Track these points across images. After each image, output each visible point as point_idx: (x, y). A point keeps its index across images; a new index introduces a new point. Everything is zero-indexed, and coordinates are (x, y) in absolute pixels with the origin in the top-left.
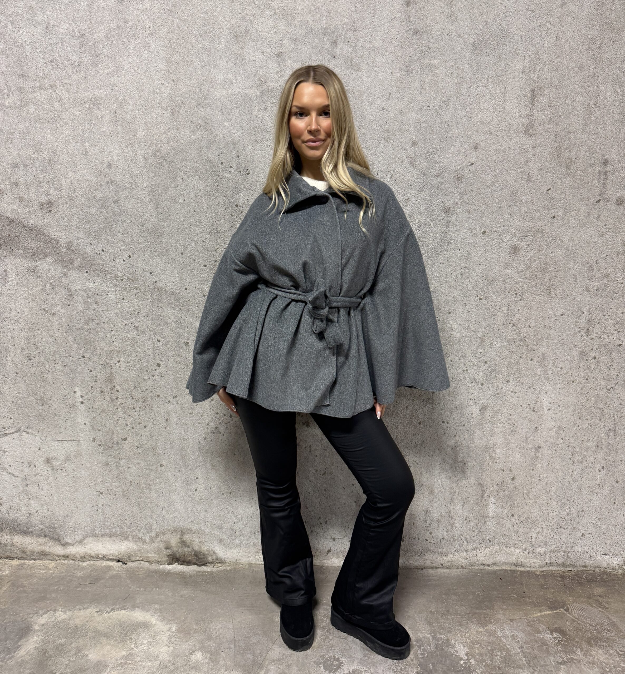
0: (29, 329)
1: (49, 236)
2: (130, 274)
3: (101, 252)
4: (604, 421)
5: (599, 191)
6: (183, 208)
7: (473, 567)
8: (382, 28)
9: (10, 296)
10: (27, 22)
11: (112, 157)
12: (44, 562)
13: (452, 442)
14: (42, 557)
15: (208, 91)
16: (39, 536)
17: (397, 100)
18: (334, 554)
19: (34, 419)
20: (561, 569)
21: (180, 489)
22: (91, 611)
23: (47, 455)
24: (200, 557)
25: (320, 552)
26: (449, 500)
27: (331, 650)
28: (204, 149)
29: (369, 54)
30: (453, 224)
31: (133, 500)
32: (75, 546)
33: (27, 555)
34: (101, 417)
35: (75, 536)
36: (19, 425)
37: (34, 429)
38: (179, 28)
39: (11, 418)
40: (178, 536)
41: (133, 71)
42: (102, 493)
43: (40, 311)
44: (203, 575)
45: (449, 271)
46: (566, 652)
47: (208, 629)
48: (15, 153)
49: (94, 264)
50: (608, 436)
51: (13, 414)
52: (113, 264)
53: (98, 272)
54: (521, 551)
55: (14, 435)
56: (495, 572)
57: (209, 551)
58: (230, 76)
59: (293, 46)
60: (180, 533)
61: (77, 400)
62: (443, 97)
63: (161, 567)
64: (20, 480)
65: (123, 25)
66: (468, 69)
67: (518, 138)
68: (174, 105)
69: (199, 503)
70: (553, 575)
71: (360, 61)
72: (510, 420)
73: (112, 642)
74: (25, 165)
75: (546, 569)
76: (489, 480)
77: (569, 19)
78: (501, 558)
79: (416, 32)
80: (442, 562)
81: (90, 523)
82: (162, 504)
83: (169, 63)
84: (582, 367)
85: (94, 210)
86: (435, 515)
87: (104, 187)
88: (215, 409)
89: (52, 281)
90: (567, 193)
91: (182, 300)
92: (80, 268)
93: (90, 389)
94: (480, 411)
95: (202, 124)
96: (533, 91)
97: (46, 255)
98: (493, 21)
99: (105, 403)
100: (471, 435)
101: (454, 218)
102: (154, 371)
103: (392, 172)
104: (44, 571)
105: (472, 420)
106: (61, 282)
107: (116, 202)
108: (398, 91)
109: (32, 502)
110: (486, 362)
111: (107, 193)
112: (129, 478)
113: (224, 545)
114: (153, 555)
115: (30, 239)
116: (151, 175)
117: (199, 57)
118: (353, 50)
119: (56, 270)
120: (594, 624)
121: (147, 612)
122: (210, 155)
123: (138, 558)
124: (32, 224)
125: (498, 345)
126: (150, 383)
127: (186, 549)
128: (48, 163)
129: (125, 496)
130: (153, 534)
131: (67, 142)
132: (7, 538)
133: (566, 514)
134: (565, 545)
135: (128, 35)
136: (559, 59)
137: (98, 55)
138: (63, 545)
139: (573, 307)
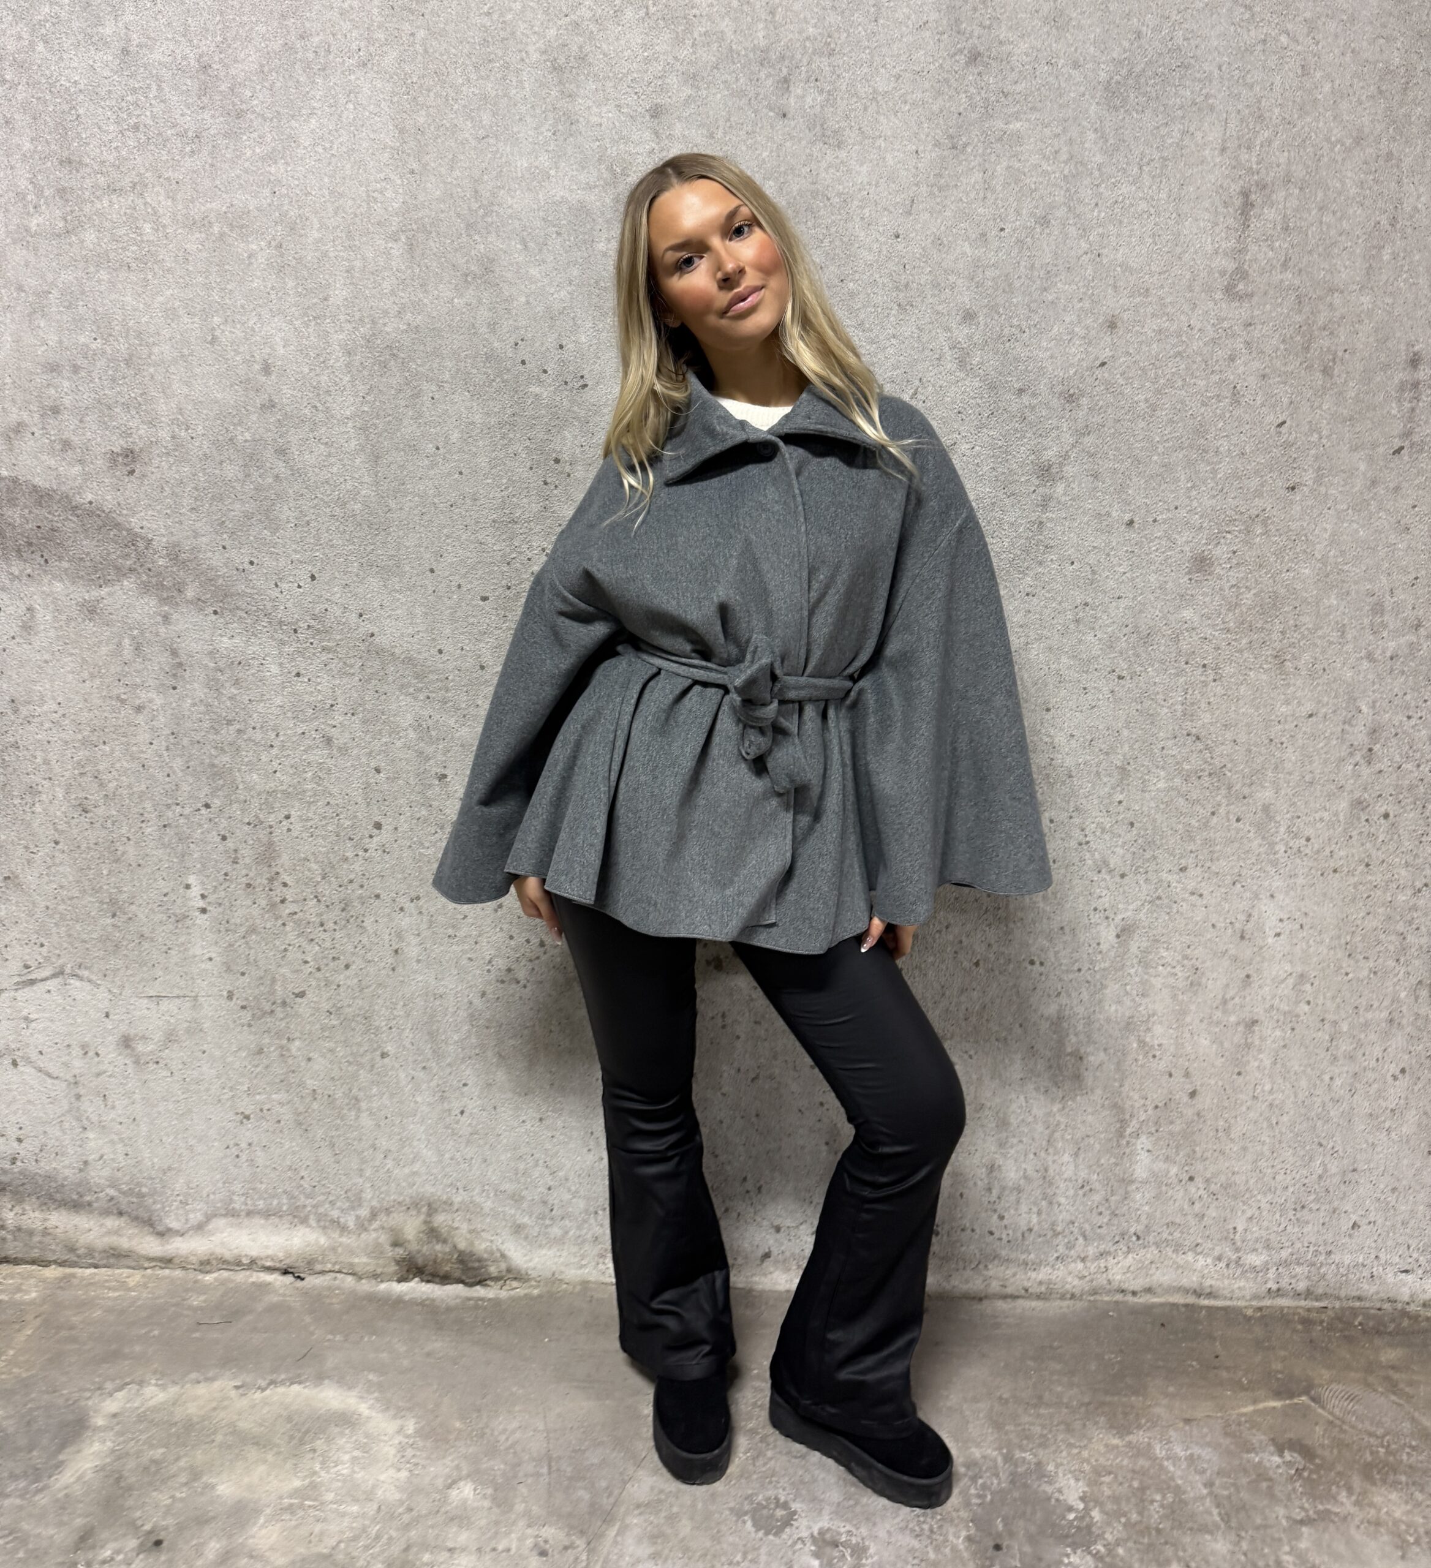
0: (84, 742)
1: (128, 530)
2: (314, 617)
3: (247, 566)
4: (1407, 964)
5: (1398, 427)
6: (434, 464)
7: (1098, 1297)
8: (895, 48)
9: (40, 667)
10: (80, 37)
11: (271, 348)
12: (118, 1271)
13: (1052, 1010)
14: (112, 1261)
15: (493, 194)
16: (106, 1213)
17: (927, 215)
18: (776, 1262)
19: (95, 946)
20: (1303, 1303)
21: (425, 1109)
22: (225, 1384)
23: (123, 1028)
24: (470, 1265)
25: (746, 1258)
26: (1044, 1143)
27: (770, 1482)
28: (484, 330)
29: (865, 109)
30: (1059, 503)
31: (320, 1133)
32: (187, 1236)
33: (79, 1256)
34: (247, 943)
35: (187, 1212)
36: (60, 962)
37: (95, 970)
38: (426, 51)
39: (42, 945)
40: (422, 1217)
41: (321, 150)
42: (248, 1118)
43: (109, 702)
44: (476, 1307)
45: (1047, 612)
46: (1314, 1497)
47: (488, 1431)
48: (53, 339)
49: (232, 595)
50: (1417, 998)
51: (48, 935)
52: (275, 593)
53: (239, 613)
54: (1209, 1261)
55: (48, 982)
56: (1148, 1309)
57: (492, 1253)
58: (544, 160)
59: (688, 91)
60: (425, 1209)
61: (191, 903)
62: (1036, 207)
63: (383, 1286)
64: (64, 1085)
65: (299, 44)
66: (1095, 143)
67: (1211, 304)
68: (415, 227)
69: (468, 1142)
70: (1283, 1318)
71: (843, 124)
72: (1186, 957)
73: (270, 1457)
74: (74, 366)
75: (1267, 1302)
76: (1136, 1097)
77: (1332, 26)
78: (1163, 1277)
79: (974, 57)
80: (1027, 1284)
81: (220, 1185)
82: (384, 1143)
83: (402, 131)
84: (1355, 838)
85: (231, 471)
86: (1011, 1173)
87: (254, 417)
88: (506, 926)
89: (136, 632)
90: (1325, 433)
91: (432, 677)
92: (198, 603)
93: (221, 878)
94: (1118, 936)
95: (479, 273)
96: (1245, 194)
97: (122, 572)
98: (1153, 30)
99: (255, 911)
100: (1095, 993)
101: (1060, 488)
102: (368, 840)
103: (917, 383)
104: (117, 1294)
105: (1099, 957)
106: (157, 634)
107: (281, 452)
108: (931, 194)
109: (91, 1135)
110: (1132, 824)
111: (261, 430)
112: (311, 1083)
113: (526, 1238)
114: (365, 1260)
115: (86, 537)
116: (362, 389)
117: (472, 119)
118: (828, 100)
119: (145, 608)
120: (1380, 1432)
121: (350, 1388)
122: (496, 344)
123: (329, 1266)
124: (91, 503)
125: (1161, 785)
126: (357, 866)
127: (438, 1247)
128: (128, 362)
129: (300, 1124)
130: (364, 1212)
131: (171, 314)
132: (33, 1217)
133: (1315, 1176)
134: (1312, 1249)
135: (308, 66)
136: (1309, 120)
137: (239, 115)
138: (161, 1235)
139: (1336, 697)
